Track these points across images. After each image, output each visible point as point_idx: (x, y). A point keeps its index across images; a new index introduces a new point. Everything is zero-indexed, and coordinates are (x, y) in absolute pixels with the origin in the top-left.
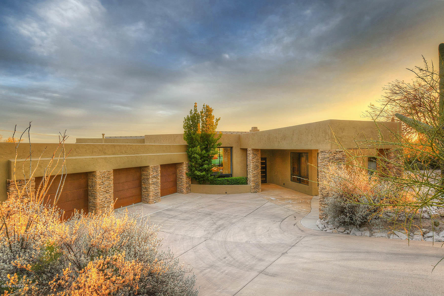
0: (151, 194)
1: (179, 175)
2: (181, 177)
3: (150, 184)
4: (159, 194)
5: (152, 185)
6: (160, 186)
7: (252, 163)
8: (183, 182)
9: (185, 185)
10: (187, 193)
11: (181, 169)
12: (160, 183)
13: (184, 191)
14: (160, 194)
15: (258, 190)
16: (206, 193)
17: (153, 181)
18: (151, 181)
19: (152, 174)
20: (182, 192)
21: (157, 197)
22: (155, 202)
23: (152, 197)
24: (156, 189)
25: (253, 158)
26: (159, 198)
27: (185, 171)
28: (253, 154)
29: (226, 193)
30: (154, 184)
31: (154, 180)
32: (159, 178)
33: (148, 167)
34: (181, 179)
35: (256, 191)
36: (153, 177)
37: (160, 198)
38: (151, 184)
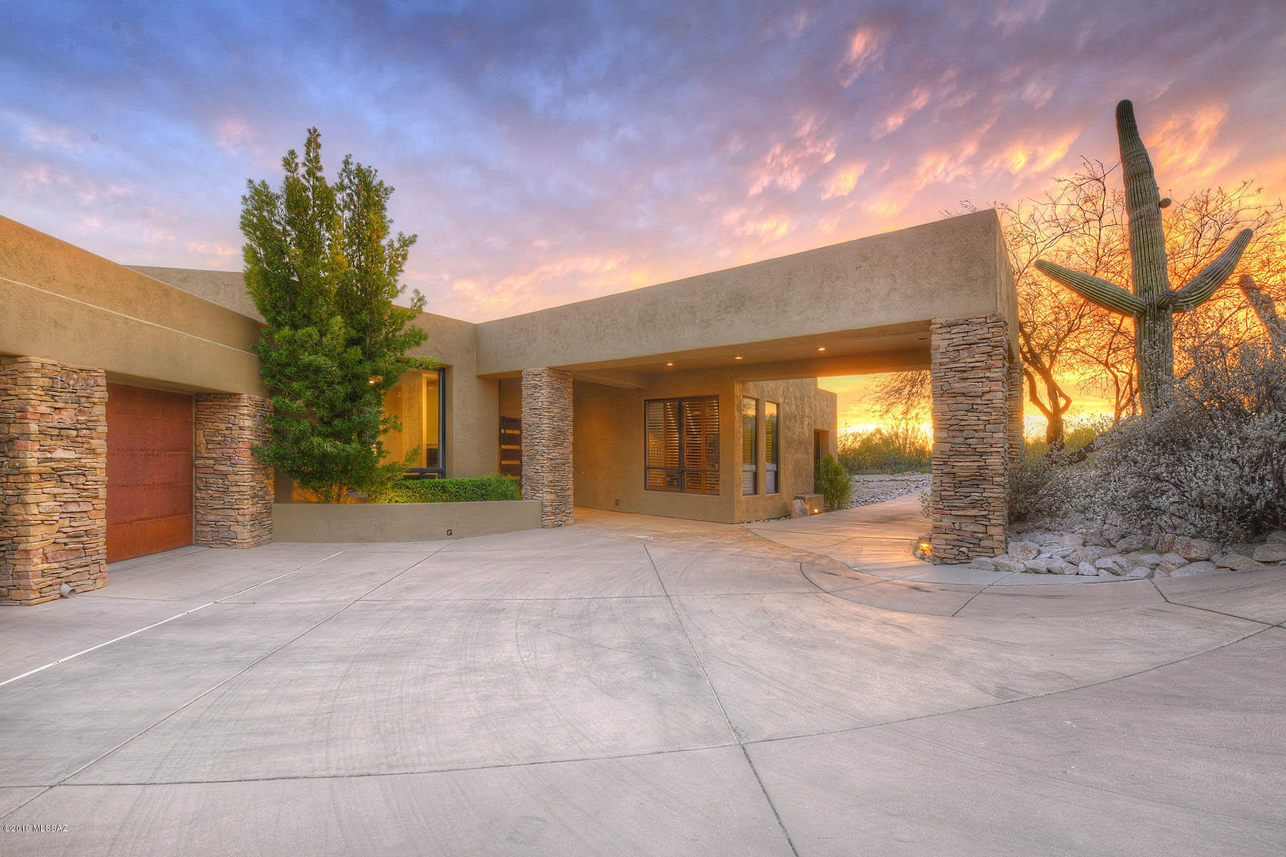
0: (38, 539)
1: (209, 458)
2: (222, 468)
3: (28, 474)
4: (100, 544)
5: (45, 484)
6: (102, 493)
7: (549, 421)
8: (235, 489)
9: (249, 508)
10: (258, 544)
11: (223, 426)
12: (101, 475)
13: (244, 533)
14: (106, 543)
15: (564, 518)
16: (360, 539)
17: (51, 460)
18: (38, 455)
19: (43, 408)
20: (225, 540)
21: (78, 562)
22: (66, 588)
23: (45, 558)
24: (73, 508)
25: (551, 403)
26: (94, 568)
27: (247, 434)
28: (552, 389)
29: (450, 533)
30: (58, 475)
31: (59, 454)
32: (100, 444)
33: (16, 367)
34: (224, 475)
35: (560, 523)
36: (56, 432)
37: (105, 567)
38: (33, 478)
